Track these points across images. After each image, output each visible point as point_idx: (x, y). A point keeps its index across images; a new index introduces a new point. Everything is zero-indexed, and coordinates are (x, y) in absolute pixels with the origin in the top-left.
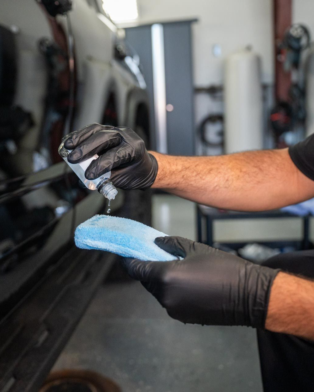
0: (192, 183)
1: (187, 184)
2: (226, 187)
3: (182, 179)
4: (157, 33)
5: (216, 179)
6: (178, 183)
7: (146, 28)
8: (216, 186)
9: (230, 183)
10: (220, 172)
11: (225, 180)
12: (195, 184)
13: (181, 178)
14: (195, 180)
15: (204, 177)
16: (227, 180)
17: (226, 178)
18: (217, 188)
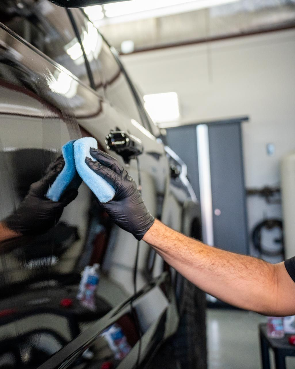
0: (182, 254)
1: (177, 253)
2: (209, 269)
3: (173, 247)
4: (202, 132)
5: (204, 260)
6: (169, 248)
7: (193, 126)
8: (202, 265)
9: (214, 267)
10: (209, 256)
11: (211, 264)
12: (184, 256)
13: (173, 245)
14: (185, 253)
15: (193, 254)
16: (213, 264)
17: (213, 262)
18: (202, 267)
